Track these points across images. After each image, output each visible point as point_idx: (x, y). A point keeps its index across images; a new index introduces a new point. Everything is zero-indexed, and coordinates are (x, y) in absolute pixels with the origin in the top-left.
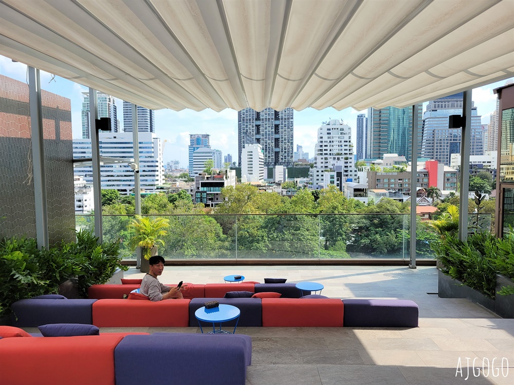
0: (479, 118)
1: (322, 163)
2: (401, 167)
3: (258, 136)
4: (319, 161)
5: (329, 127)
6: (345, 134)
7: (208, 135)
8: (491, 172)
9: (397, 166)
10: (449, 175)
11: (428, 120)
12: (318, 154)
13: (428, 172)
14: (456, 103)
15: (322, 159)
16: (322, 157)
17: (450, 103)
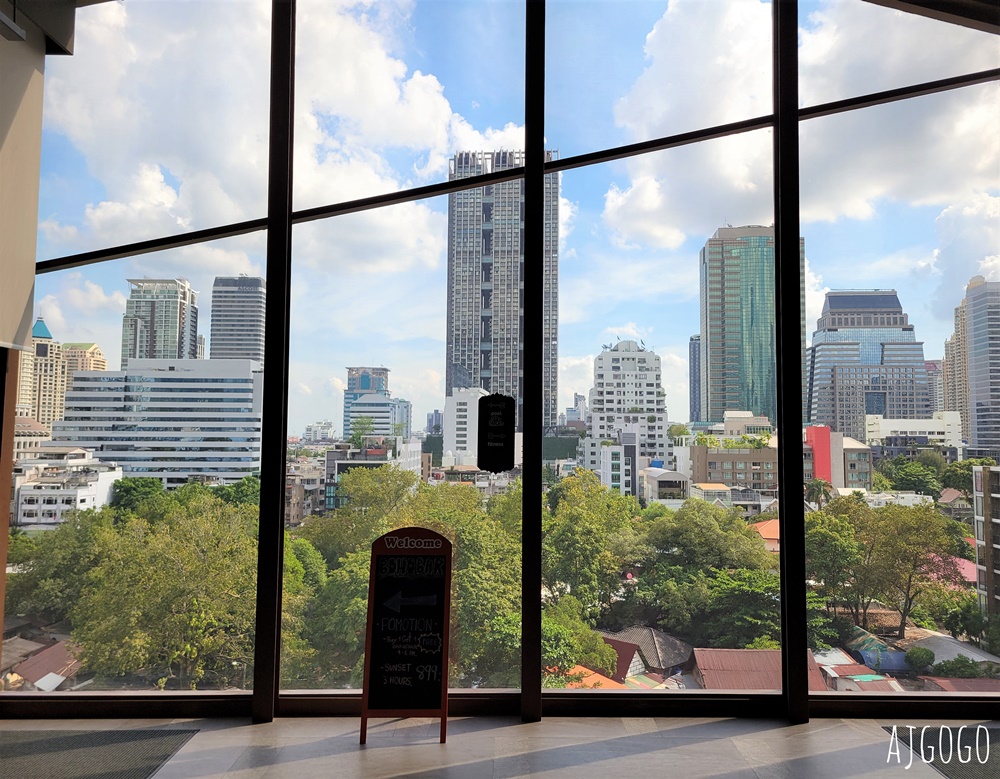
0: (919, 346)
1: (602, 427)
2: (758, 438)
3: (486, 374)
4: (596, 423)
5: (615, 355)
6: (648, 370)
7: (386, 370)
8: (945, 453)
9: (750, 436)
10: (854, 457)
11: (820, 347)
12: (594, 410)
13: (811, 450)
14: (873, 316)
15: (602, 419)
16: (602, 415)
17: (862, 316)
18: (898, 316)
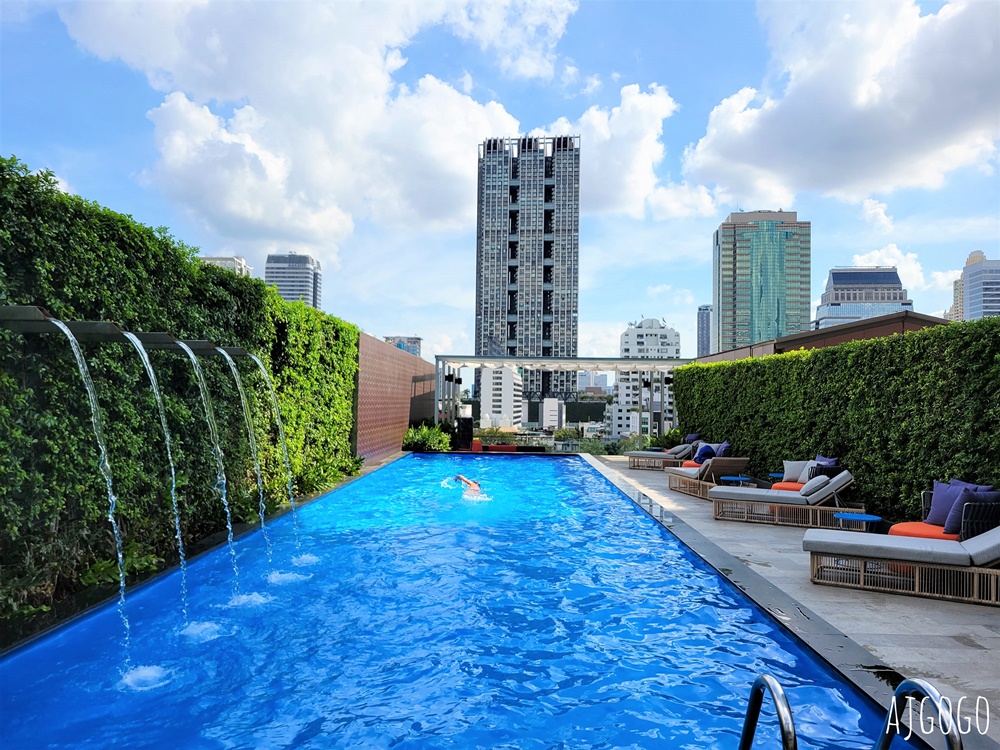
1: (628, 395)
3: (512, 344)
4: (622, 391)
5: (640, 331)
6: (668, 345)
7: (419, 339)
11: (824, 321)
12: (621, 380)
14: (874, 291)
16: (628, 384)
17: (863, 292)
18: (898, 291)
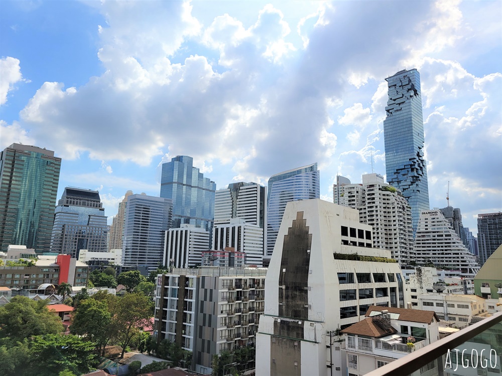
0: (105, 218)
2: (29, 261)
8: (115, 269)
9: (24, 259)
10: (80, 270)
11: (59, 214)
13: (59, 267)
14: (87, 202)
17: (82, 201)
18: (98, 203)
